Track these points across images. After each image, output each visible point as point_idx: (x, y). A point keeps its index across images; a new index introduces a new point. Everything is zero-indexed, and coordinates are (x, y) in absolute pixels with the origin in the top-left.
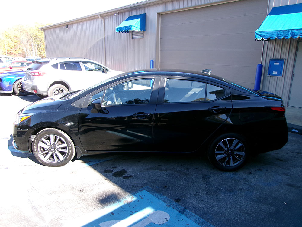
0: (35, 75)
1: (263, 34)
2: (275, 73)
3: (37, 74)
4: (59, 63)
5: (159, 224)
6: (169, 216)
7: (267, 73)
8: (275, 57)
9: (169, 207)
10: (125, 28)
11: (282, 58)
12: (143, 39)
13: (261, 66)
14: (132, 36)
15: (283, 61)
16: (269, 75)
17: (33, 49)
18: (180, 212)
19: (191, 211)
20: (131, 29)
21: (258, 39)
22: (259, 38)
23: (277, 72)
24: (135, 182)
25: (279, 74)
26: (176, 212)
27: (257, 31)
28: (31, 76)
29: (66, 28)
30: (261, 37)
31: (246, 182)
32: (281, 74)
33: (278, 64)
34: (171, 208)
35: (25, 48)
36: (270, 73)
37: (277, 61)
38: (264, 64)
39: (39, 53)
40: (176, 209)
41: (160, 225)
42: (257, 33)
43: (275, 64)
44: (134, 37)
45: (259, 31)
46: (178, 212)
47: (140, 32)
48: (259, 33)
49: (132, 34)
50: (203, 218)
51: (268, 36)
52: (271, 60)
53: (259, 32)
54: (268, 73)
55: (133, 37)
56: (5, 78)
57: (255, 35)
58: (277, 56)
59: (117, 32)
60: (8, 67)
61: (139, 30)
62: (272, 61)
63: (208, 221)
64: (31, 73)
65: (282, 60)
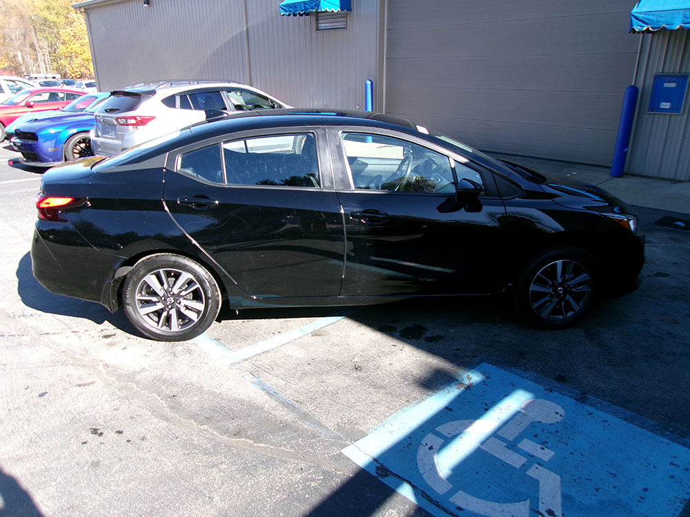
0: (128, 125)
1: (650, 17)
2: (665, 105)
3: (133, 121)
4: (178, 94)
5: (549, 422)
6: (560, 408)
7: (647, 107)
8: (666, 70)
9: (551, 392)
10: (305, 7)
11: (684, 70)
12: (344, 30)
13: (634, 91)
14: (317, 24)
15: (687, 79)
16: (652, 110)
17: (40, 57)
18: (577, 400)
19: (598, 397)
20: (318, 8)
21: (637, 29)
22: (639, 27)
23: (669, 104)
24: (455, 348)
25: (675, 108)
26: (570, 401)
27: (635, 10)
28: (118, 127)
29: (146, 5)
30: (644, 25)
31: (677, 340)
32: (680, 108)
33: (673, 85)
34: (555, 394)
35: (19, 54)
36: (654, 108)
37: (671, 78)
38: (640, 86)
39: (55, 65)
40: (568, 396)
41: (553, 424)
42: (635, 15)
43: (666, 85)
44: (322, 26)
45: (639, 10)
46: (574, 401)
47: (338, 13)
48: (640, 16)
49: (317, 20)
50: (628, 409)
51: (661, 22)
52: (657, 77)
53: (640, 13)
54: (650, 106)
55: (320, 25)
56: (44, 132)
57: (631, 20)
58: (672, 68)
59: (283, 15)
60: (23, 104)
61: (337, 9)
62: (659, 79)
63: (642, 415)
64: (117, 119)
65: (684, 77)
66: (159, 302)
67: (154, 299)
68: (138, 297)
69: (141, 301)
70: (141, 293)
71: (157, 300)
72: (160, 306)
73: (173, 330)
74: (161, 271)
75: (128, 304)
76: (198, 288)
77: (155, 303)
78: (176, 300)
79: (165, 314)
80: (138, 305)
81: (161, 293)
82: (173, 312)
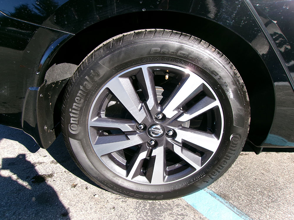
66: (133, 133)
67: (126, 127)
68: (93, 121)
69: (98, 129)
70: (99, 114)
71: (131, 129)
72: (135, 140)
73: (153, 182)
74: (145, 68)
75: (74, 136)
76: (217, 108)
77: (126, 135)
78: (166, 131)
79: (143, 155)
80: (93, 138)
81: (140, 116)
82: (159, 153)
